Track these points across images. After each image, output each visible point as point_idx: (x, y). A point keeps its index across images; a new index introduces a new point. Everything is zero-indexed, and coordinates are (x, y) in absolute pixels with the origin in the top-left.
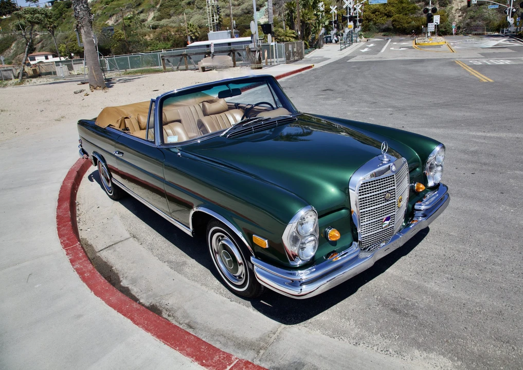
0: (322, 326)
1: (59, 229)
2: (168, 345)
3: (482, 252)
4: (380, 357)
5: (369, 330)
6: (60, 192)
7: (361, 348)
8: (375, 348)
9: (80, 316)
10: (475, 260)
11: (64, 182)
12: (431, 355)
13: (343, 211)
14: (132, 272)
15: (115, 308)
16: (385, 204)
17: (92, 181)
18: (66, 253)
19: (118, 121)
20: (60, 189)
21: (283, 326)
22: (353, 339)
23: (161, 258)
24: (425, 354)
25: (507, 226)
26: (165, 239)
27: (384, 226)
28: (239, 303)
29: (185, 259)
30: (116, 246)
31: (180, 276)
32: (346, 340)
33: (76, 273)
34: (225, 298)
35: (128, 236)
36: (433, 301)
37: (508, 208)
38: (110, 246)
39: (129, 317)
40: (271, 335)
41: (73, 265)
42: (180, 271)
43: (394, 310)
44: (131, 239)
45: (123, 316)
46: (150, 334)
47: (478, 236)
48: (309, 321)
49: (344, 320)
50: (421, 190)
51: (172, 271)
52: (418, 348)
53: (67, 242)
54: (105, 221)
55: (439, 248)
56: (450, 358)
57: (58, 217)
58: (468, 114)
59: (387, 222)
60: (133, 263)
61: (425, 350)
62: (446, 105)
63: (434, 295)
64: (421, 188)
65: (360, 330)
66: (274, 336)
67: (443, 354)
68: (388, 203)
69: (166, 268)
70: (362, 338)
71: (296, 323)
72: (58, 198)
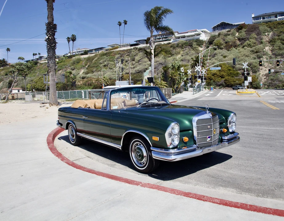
0: (180, 181)
4: (205, 189)
5: (201, 182)
8: (203, 187)
11: (47, 137)
12: (227, 189)
15: (87, 172)
17: (61, 140)
18: (58, 158)
20: (46, 140)
21: (163, 181)
22: (194, 184)
23: (103, 163)
24: (225, 188)
26: (104, 158)
29: (115, 164)
30: (80, 160)
32: (190, 185)
33: (65, 163)
34: (136, 174)
35: (85, 157)
36: (230, 175)
37: (272, 151)
38: (76, 160)
39: (94, 174)
41: (63, 161)
42: (113, 167)
43: (213, 177)
44: (87, 158)
45: (91, 174)
46: (105, 177)
48: (175, 180)
49: (190, 180)
51: (109, 167)
52: (222, 187)
53: (57, 155)
54: (72, 152)
56: (235, 189)
57: (49, 148)
60: (90, 165)
62: (250, 118)
64: (225, 131)
65: (197, 182)
67: (232, 188)
68: (209, 130)
70: (198, 184)
71: (169, 180)
72: (47, 142)
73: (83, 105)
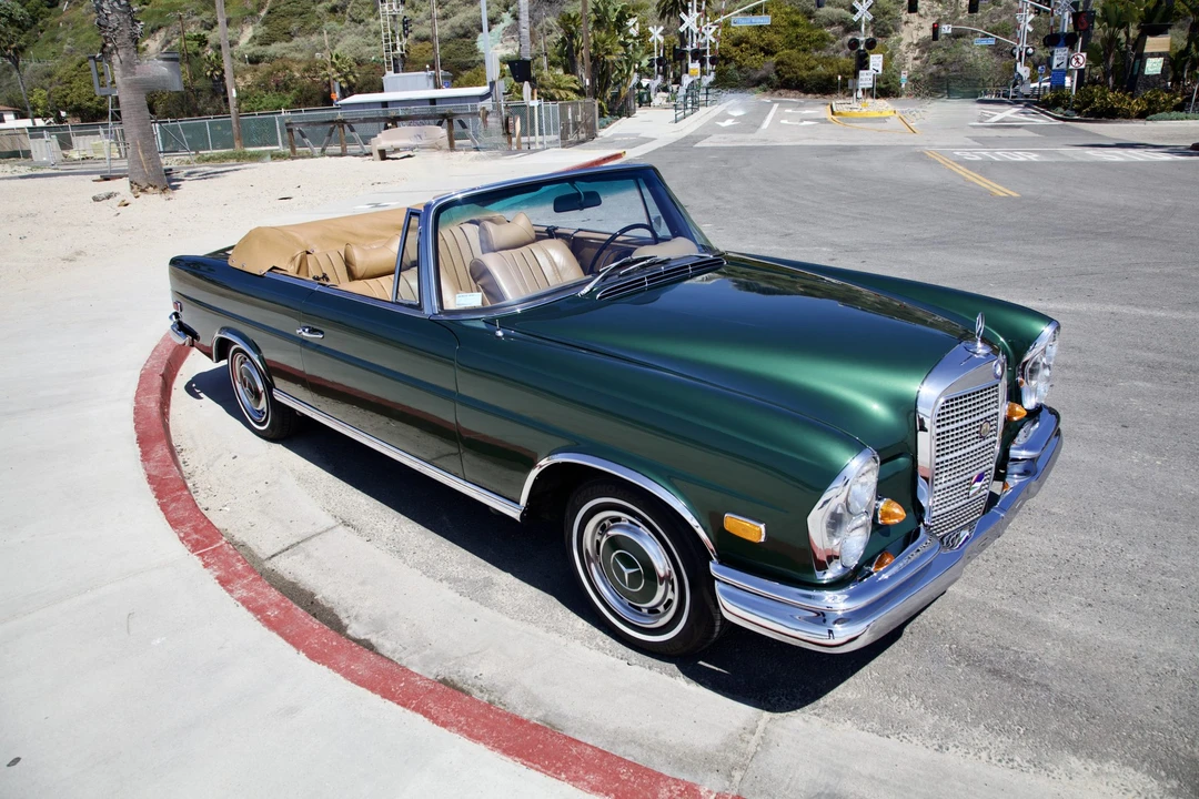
0: (852, 711)
1: (163, 507)
2: (537, 770)
3: (1131, 549)
4: (1000, 773)
5: (955, 716)
6: (137, 423)
7: (953, 757)
8: (984, 755)
9: (291, 711)
10: (1121, 565)
11: (136, 398)
12: (1106, 767)
13: (901, 460)
14: (367, 604)
15: (373, 689)
16: (979, 445)
17: (197, 397)
18: (201, 563)
19: (293, 259)
20: (133, 416)
21: (767, 715)
22: (932, 737)
23: (429, 571)
24: (1094, 766)
25: (1160, 495)
26: (422, 528)
27: (972, 492)
28: (650, 668)
29: (487, 574)
30: (309, 547)
31: (487, 611)
32: (915, 741)
33: (243, 609)
34: (613, 659)
35: (332, 522)
36: (1068, 652)
37: (1147, 457)
38: (292, 546)
39: (416, 709)
40: (747, 737)
41: (230, 592)
42: (485, 602)
43: (995, 672)
44: (341, 528)
45: (400, 708)
46: (482, 746)
47: (1110, 515)
48: (822, 701)
49: (895, 698)
50: (1015, 419)
51: (466, 601)
52: (1075, 752)
53: (195, 536)
54: (262, 488)
55: (1038, 539)
56: (1149, 772)
57: (151, 479)
58: (993, 262)
59: (978, 484)
60: (363, 583)
61: (1091, 756)
62: (940, 243)
63: (1067, 639)
64: (1019, 414)
65: (937, 717)
66: (754, 739)
67: (1131, 764)
68: (983, 443)
69: (448, 594)
70: (948, 735)
71: (794, 708)
72: (135, 437)
73: (289, 258)
